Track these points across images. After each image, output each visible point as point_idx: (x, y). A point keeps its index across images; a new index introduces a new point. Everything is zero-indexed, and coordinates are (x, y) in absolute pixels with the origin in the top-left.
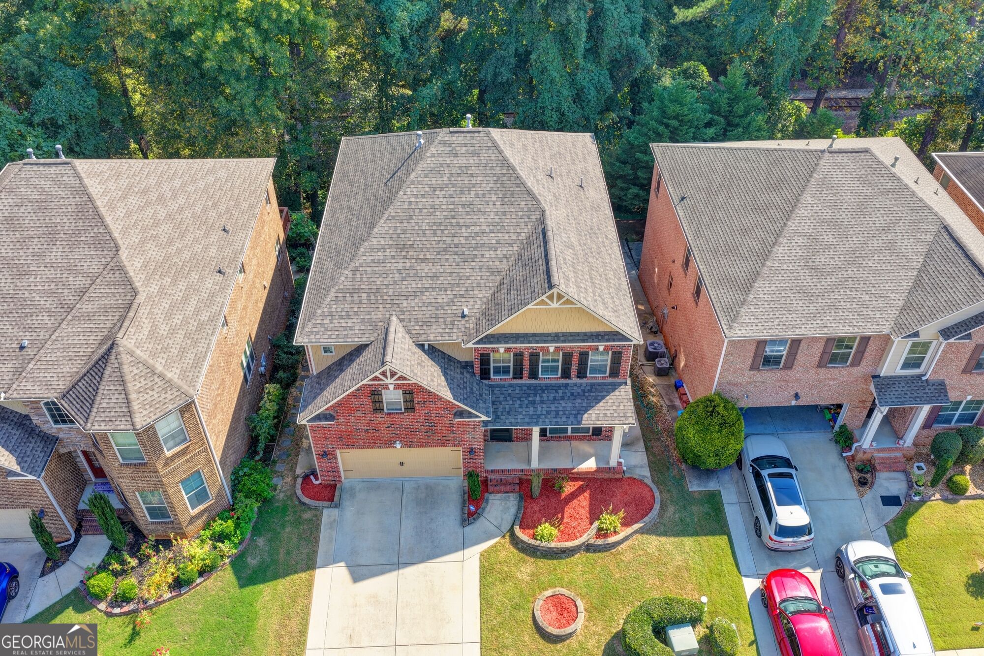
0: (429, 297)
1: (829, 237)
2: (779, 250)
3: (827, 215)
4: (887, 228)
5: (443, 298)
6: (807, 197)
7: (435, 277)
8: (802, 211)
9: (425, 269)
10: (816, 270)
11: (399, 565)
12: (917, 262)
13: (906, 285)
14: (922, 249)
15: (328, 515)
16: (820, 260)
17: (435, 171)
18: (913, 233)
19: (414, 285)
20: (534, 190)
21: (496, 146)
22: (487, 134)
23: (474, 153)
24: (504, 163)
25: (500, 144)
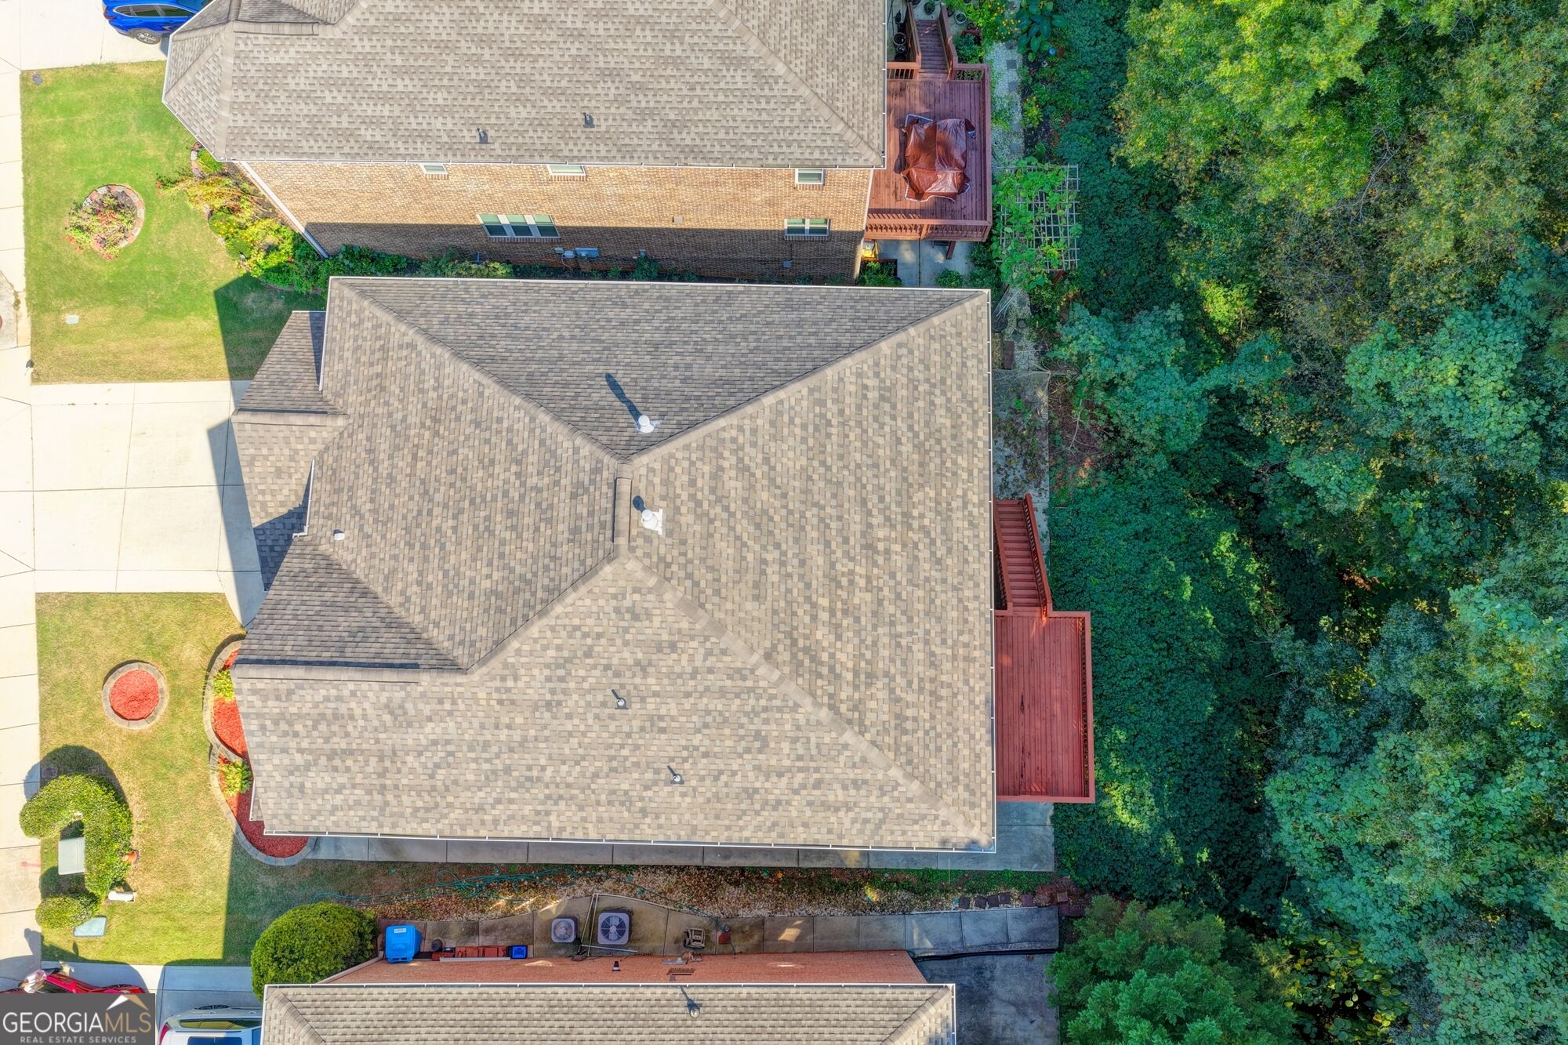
0: (365, 476)
5: (361, 497)
7: (390, 480)
9: (402, 463)
17: (550, 460)
19: (383, 449)
20: (509, 654)
21: (587, 574)
22: (610, 557)
23: (575, 531)
24: (556, 593)
25: (597, 583)
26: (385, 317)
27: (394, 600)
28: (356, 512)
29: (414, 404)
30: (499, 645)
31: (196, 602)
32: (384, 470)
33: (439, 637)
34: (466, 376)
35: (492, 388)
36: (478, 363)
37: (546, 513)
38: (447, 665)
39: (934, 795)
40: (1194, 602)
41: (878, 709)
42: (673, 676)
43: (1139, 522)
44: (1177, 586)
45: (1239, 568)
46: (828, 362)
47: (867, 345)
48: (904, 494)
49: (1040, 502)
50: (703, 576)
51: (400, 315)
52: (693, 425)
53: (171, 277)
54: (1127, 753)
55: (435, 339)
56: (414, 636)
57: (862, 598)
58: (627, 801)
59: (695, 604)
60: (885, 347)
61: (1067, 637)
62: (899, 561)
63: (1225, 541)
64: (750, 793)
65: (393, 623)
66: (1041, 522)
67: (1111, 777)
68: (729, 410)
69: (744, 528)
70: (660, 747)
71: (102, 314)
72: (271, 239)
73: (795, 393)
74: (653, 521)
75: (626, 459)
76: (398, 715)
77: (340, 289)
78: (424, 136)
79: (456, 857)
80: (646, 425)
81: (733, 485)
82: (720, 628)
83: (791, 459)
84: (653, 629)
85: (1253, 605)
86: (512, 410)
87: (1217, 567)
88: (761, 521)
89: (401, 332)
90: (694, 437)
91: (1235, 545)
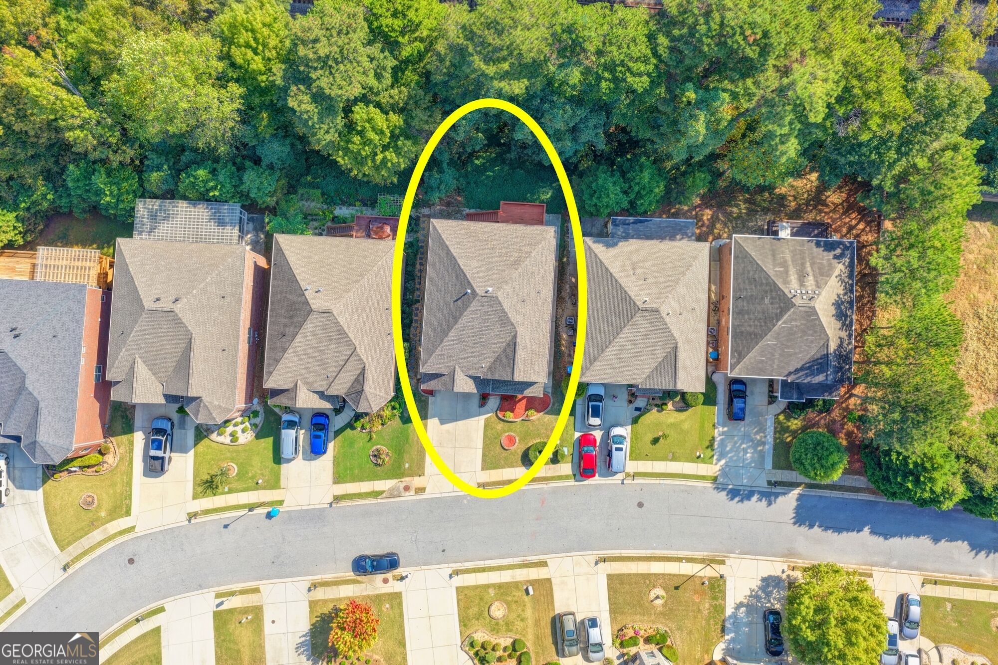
0: (470, 359)
1: (629, 346)
2: (608, 350)
3: (631, 337)
4: (654, 344)
5: (475, 360)
6: (626, 330)
7: (472, 353)
8: (622, 335)
9: (469, 349)
10: (620, 359)
11: (456, 420)
12: (660, 359)
13: (653, 367)
14: (664, 354)
15: (431, 399)
16: (622, 355)
17: (475, 312)
18: (663, 347)
19: (465, 355)
20: (514, 322)
21: (500, 303)
22: (497, 298)
23: (491, 306)
24: (503, 311)
25: (502, 301)
26: (434, 355)
27: (499, 351)
28: (478, 362)
29: (456, 347)
30: (512, 324)
31: (486, 426)
32: (469, 355)
33: (509, 338)
34: (452, 333)
35: (456, 327)
36: (449, 331)
37: (486, 313)
38: (515, 337)
39: (545, 239)
40: (493, 172)
41: (527, 249)
42: (520, 289)
43: (473, 185)
44: (488, 177)
45: (484, 158)
46: (452, 255)
47: (447, 247)
48: (480, 241)
49: (467, 211)
50: (501, 281)
51: (433, 352)
52: (469, 282)
53: (398, 437)
54: (533, 194)
55: (442, 342)
56: (508, 345)
57: (504, 251)
58: (543, 303)
59: (506, 283)
60: (447, 243)
61: (506, 207)
62: (495, 243)
63: (477, 162)
64: (543, 277)
65: (505, 350)
66: (472, 211)
67: (538, 198)
68: (465, 275)
69: (490, 273)
70: (533, 294)
71: (406, 457)
72: (390, 408)
73: (461, 262)
74: (490, 289)
75: (477, 294)
76: (525, 348)
77: (423, 369)
78: (388, 348)
79: (552, 359)
80: (469, 291)
81: (481, 275)
82: (511, 278)
83: (475, 263)
84: (510, 291)
85: (494, 155)
86: (463, 321)
87: (483, 164)
88: (488, 270)
89: (438, 351)
90: (472, 282)
91: (477, 159)
